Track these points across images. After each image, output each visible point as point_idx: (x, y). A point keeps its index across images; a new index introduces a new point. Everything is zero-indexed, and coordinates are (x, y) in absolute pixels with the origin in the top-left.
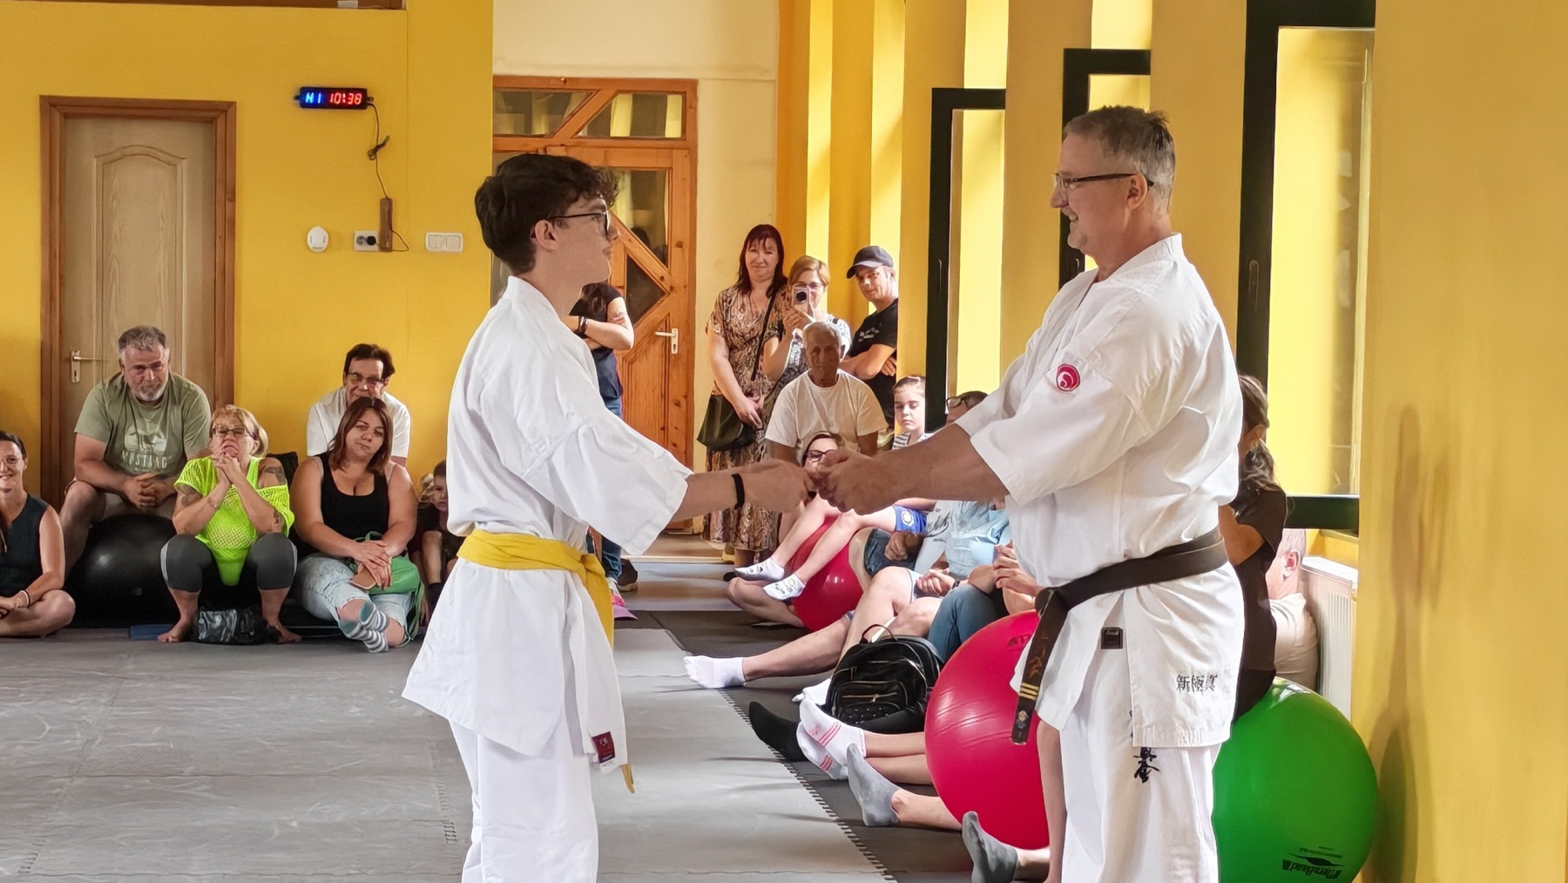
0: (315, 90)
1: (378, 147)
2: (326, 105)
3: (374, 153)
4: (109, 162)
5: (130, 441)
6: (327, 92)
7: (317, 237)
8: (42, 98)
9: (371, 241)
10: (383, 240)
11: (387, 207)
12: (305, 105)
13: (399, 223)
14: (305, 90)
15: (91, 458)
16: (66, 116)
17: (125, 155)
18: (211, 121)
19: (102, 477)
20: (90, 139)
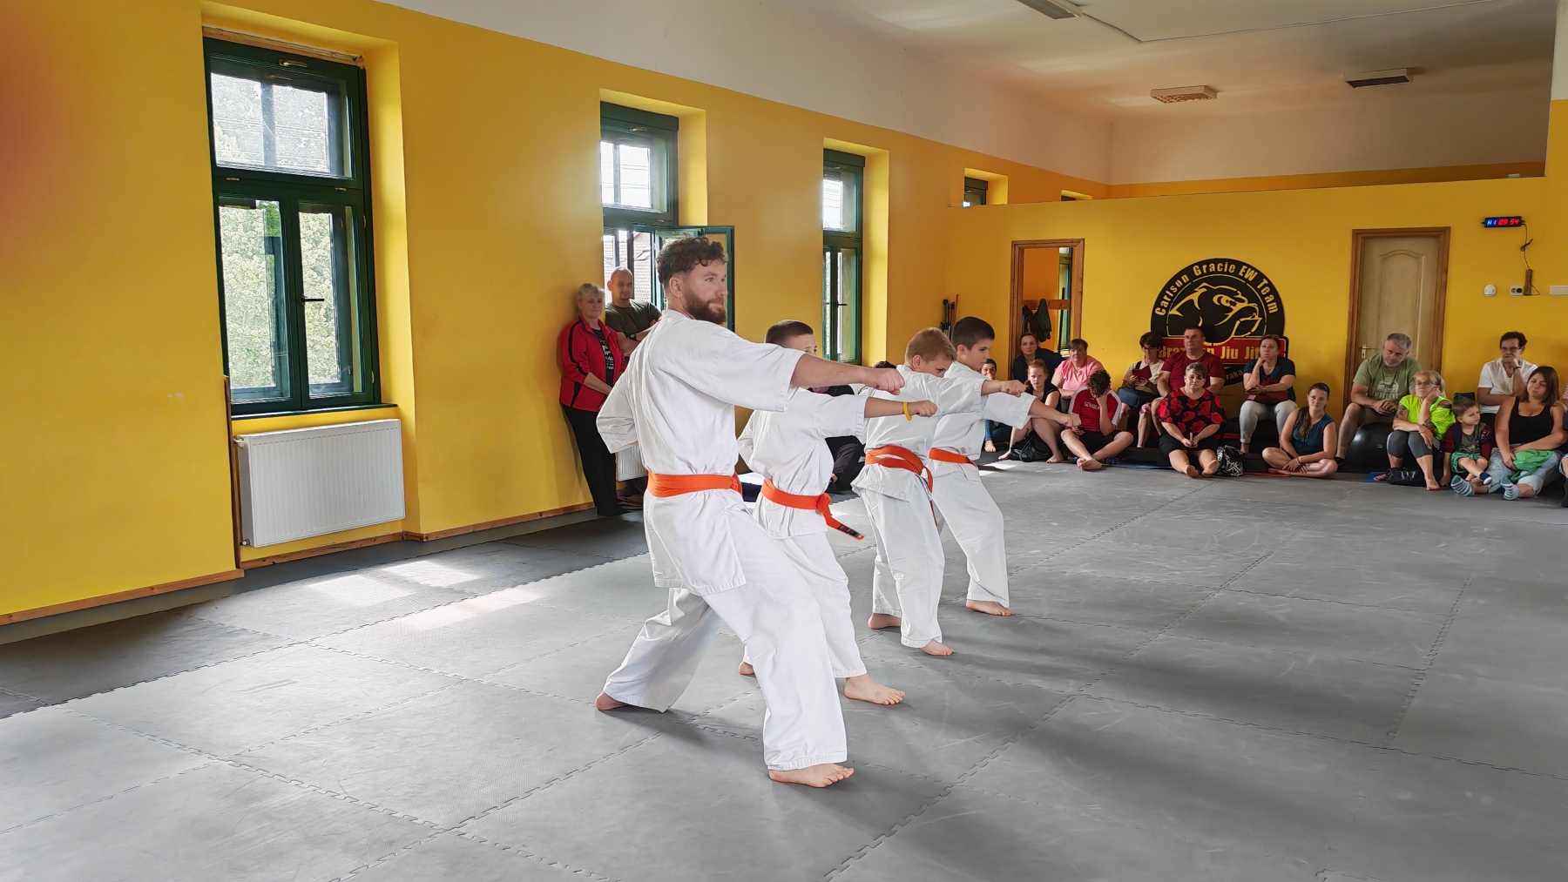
0: (1493, 219)
1: (1526, 245)
2: (1497, 226)
3: (1523, 248)
4: (1385, 257)
5: (1380, 387)
6: (1498, 219)
7: (1489, 289)
8: (1354, 230)
9: (1519, 290)
10: (1527, 291)
11: (1529, 274)
12: (1487, 226)
13: (1536, 282)
14: (1487, 219)
15: (1361, 392)
16: (1365, 238)
17: (1393, 254)
18: (1437, 236)
19: (1363, 401)
20: (1377, 249)
